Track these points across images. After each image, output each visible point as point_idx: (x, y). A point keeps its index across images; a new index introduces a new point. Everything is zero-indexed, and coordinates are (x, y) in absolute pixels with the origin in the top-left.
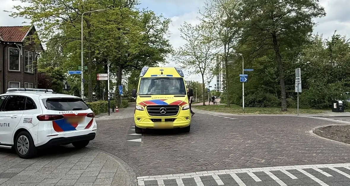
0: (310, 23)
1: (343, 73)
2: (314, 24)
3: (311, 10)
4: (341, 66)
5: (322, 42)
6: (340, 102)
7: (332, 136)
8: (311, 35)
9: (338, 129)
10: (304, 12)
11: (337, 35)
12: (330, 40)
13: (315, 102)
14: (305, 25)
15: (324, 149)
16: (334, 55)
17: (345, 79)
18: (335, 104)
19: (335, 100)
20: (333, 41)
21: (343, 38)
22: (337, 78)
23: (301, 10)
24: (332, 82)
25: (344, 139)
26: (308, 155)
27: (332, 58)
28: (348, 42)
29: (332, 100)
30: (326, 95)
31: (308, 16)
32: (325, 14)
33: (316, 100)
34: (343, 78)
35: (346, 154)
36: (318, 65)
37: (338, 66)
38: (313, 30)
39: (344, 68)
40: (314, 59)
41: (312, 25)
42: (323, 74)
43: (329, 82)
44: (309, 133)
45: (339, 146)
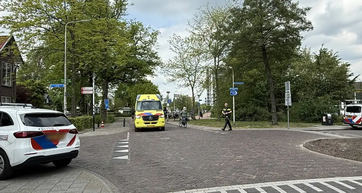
0: (298, 36)
1: (331, 86)
2: (302, 37)
3: (299, 24)
4: (329, 79)
5: (310, 56)
6: (329, 115)
7: (322, 149)
8: (299, 48)
9: (328, 143)
10: (292, 25)
11: (324, 49)
12: (318, 53)
13: (305, 115)
14: (294, 38)
15: (314, 163)
16: (322, 68)
17: (334, 93)
18: (324, 117)
19: (324, 113)
20: (320, 54)
21: (330, 52)
22: (325, 91)
23: (290, 23)
24: (321, 95)
25: (334, 153)
26: (299, 169)
27: (321, 71)
28: (335, 56)
29: (321, 113)
30: (315, 108)
31: (297, 30)
32: (312, 28)
33: (306, 113)
34: (331, 91)
35: (335, 168)
36: (307, 79)
37: (326, 79)
38: (301, 44)
39: (332, 81)
40: (303, 72)
41: (301, 38)
42: (312, 87)
43: (317, 95)
44: (300, 147)
45: (329, 160)
